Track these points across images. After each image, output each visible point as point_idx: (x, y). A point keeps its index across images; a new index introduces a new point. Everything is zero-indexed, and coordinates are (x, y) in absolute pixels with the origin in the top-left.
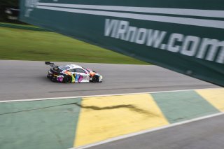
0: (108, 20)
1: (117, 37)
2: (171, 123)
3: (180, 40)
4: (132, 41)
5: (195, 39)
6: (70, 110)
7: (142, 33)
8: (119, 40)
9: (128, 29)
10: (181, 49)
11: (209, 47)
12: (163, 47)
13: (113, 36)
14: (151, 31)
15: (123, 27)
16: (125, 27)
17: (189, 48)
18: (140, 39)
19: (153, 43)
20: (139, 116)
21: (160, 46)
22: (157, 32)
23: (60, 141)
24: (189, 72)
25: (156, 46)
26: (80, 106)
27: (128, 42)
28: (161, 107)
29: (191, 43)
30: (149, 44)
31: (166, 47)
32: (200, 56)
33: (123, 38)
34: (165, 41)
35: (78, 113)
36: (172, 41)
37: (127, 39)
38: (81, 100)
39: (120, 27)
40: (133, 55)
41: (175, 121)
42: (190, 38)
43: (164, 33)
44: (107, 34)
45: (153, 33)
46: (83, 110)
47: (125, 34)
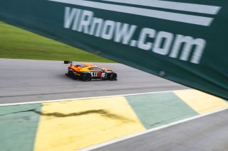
0: (68, 9)
1: (80, 30)
2: (147, 129)
3: (152, 36)
4: (97, 35)
5: (169, 36)
7: (109, 27)
8: (82, 33)
9: (92, 21)
10: (153, 46)
11: (183, 45)
12: (133, 43)
13: (74, 28)
14: (119, 24)
15: (86, 18)
16: (89, 18)
17: (162, 46)
18: (107, 33)
19: (122, 39)
21: (130, 42)
22: (126, 26)
24: (162, 73)
25: (125, 42)
26: (40, 113)
27: (93, 37)
28: (136, 111)
29: (164, 40)
30: (117, 40)
31: (137, 44)
32: (174, 55)
33: (86, 32)
34: (136, 36)
36: (143, 37)
37: (91, 33)
39: (83, 17)
42: (162, 34)
43: (133, 27)
44: (67, 25)
45: (121, 27)
46: (43, 118)
47: (89, 27)
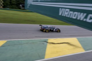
0: (60, 9)
1: (65, 16)
2: (86, 51)
4: (71, 17)
6: (43, 44)
7: (75, 14)
9: (69, 12)
12: (85, 20)
13: (63, 15)
14: (79, 13)
15: (67, 12)
16: (68, 12)
18: (75, 16)
19: (80, 18)
20: (71, 47)
21: (83, 19)
22: (82, 14)
23: (39, 56)
25: (81, 19)
26: (47, 42)
30: (78, 19)
33: (67, 16)
34: (86, 17)
35: (46, 45)
36: (89, 17)
37: (69, 17)
38: (48, 40)
39: (66, 11)
40: (71, 23)
41: (88, 50)
43: (85, 14)
44: (60, 14)
45: (80, 14)
46: (48, 44)
47: (68, 14)
